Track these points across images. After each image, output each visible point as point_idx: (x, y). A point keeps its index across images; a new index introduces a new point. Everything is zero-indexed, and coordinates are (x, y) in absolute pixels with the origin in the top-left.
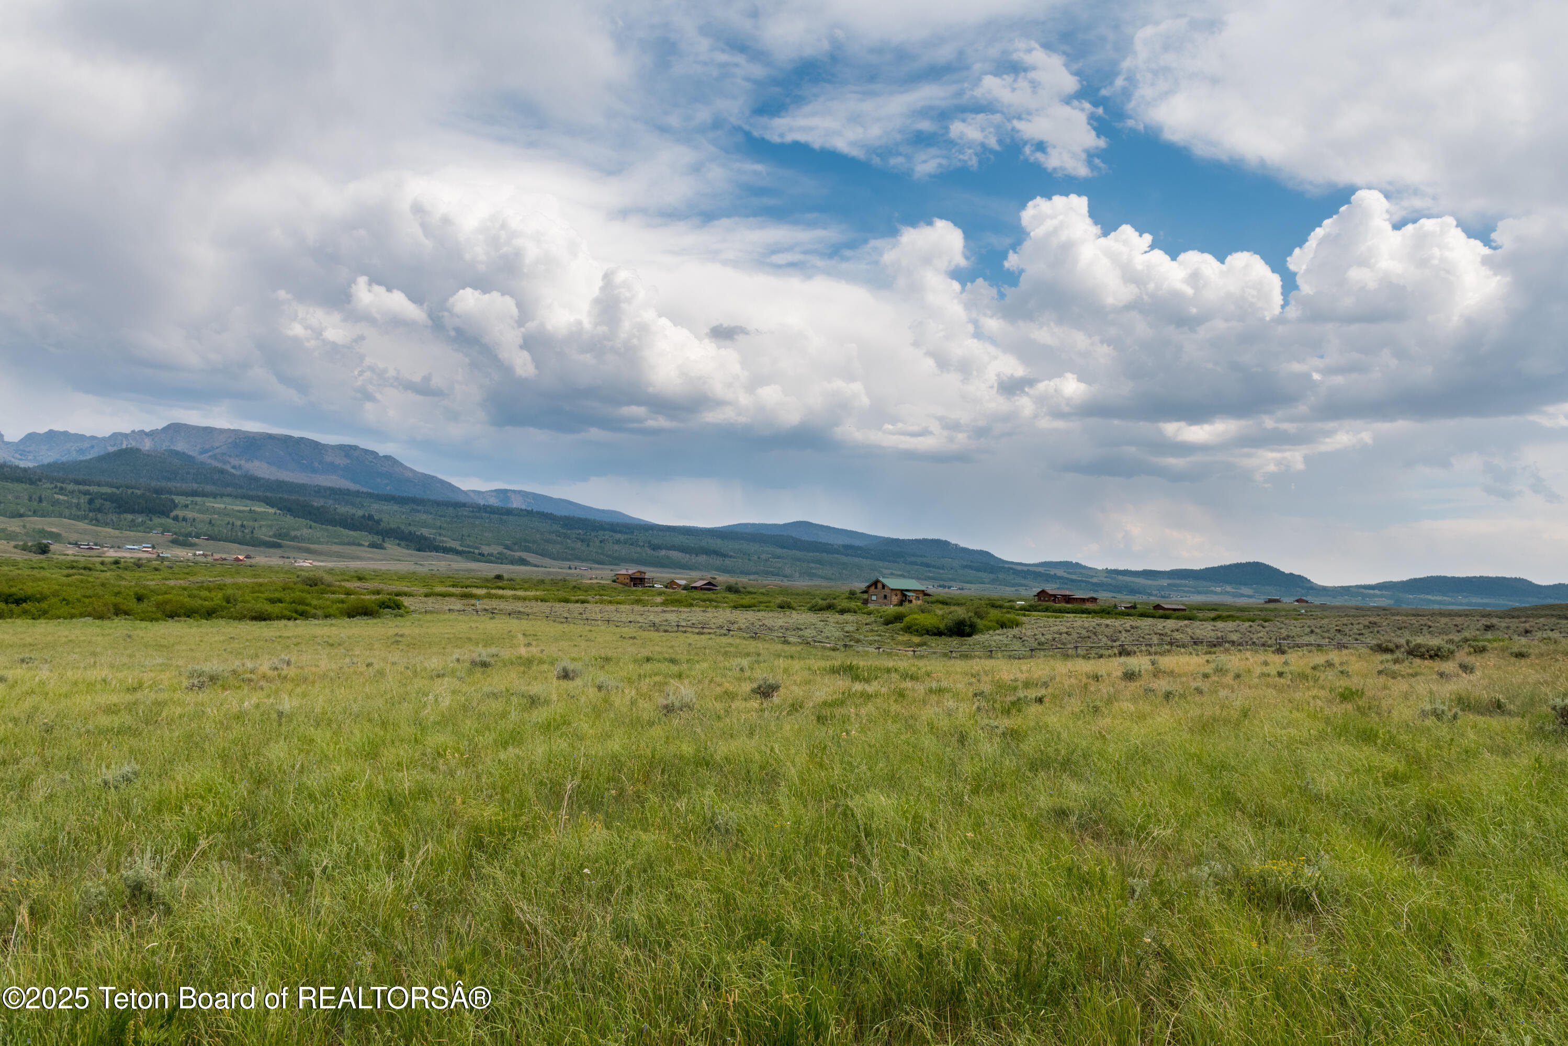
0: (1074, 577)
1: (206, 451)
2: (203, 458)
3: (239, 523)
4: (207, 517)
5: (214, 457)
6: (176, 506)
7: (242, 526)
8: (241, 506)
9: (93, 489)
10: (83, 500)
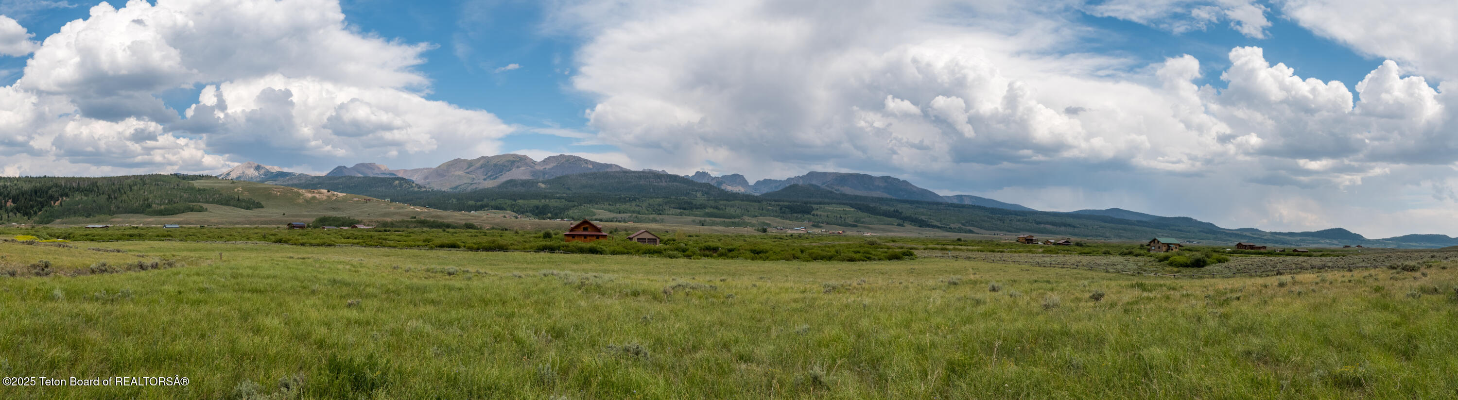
0: (1255, 236)
1: (824, 184)
2: (823, 187)
3: (839, 216)
4: (826, 214)
5: (828, 186)
6: (813, 209)
7: (841, 217)
8: (840, 208)
9: (781, 203)
10: (778, 208)
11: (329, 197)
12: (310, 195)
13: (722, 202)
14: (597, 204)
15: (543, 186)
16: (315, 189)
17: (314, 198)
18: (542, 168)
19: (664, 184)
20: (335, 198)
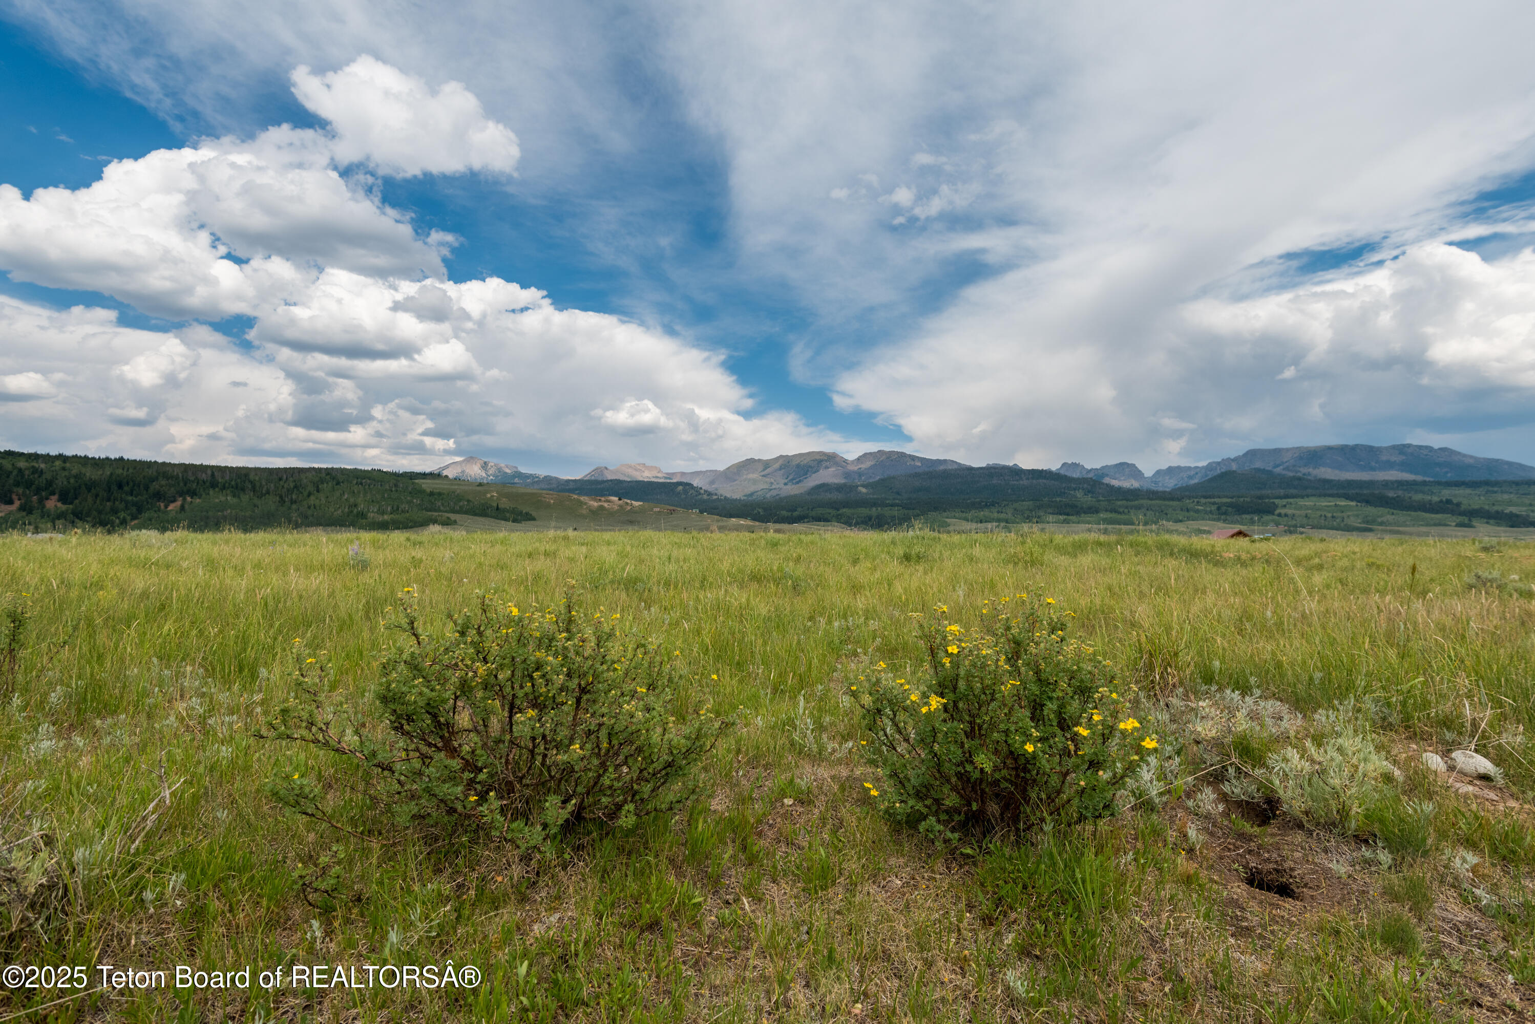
2: (1278, 470)
3: (1329, 515)
4: (1303, 512)
5: (1287, 469)
6: (1276, 506)
7: (1333, 517)
8: (1324, 503)
9: (1217, 500)
10: (1214, 508)
11: (620, 506)
12: (596, 504)
13: (1119, 503)
14: (945, 511)
15: (864, 490)
16: (602, 496)
17: (602, 508)
18: (856, 468)
19: (1025, 482)
20: (629, 508)
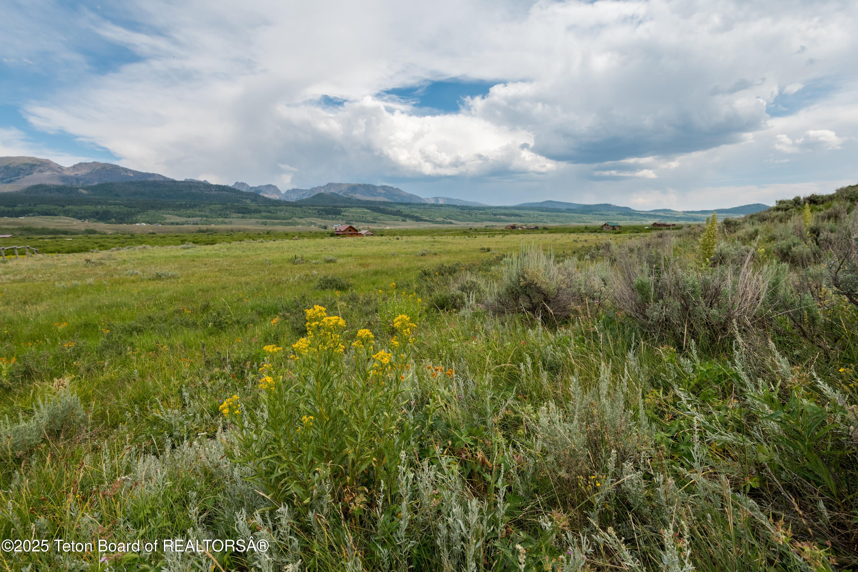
0: (668, 215)
1: (340, 192)
2: (340, 194)
3: (361, 216)
10: (316, 211)
13: (271, 207)
15: (84, 192)
18: (72, 174)
